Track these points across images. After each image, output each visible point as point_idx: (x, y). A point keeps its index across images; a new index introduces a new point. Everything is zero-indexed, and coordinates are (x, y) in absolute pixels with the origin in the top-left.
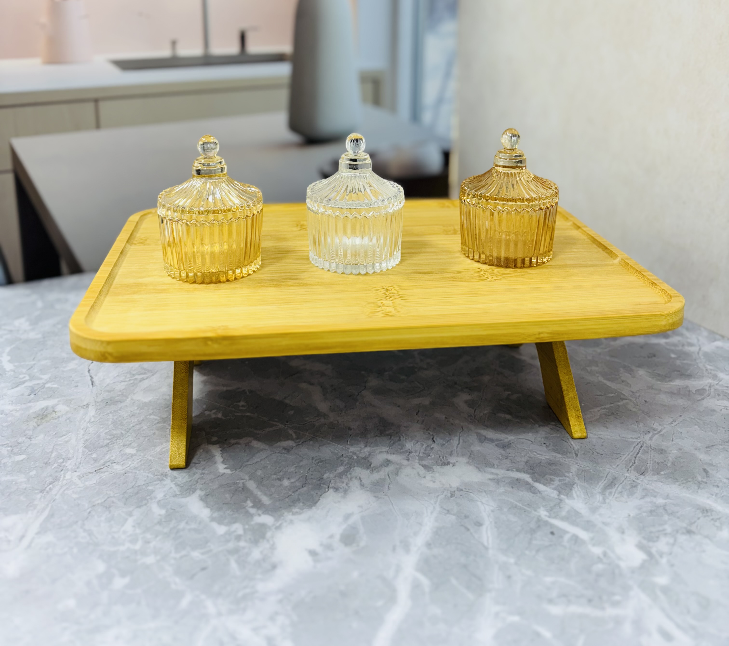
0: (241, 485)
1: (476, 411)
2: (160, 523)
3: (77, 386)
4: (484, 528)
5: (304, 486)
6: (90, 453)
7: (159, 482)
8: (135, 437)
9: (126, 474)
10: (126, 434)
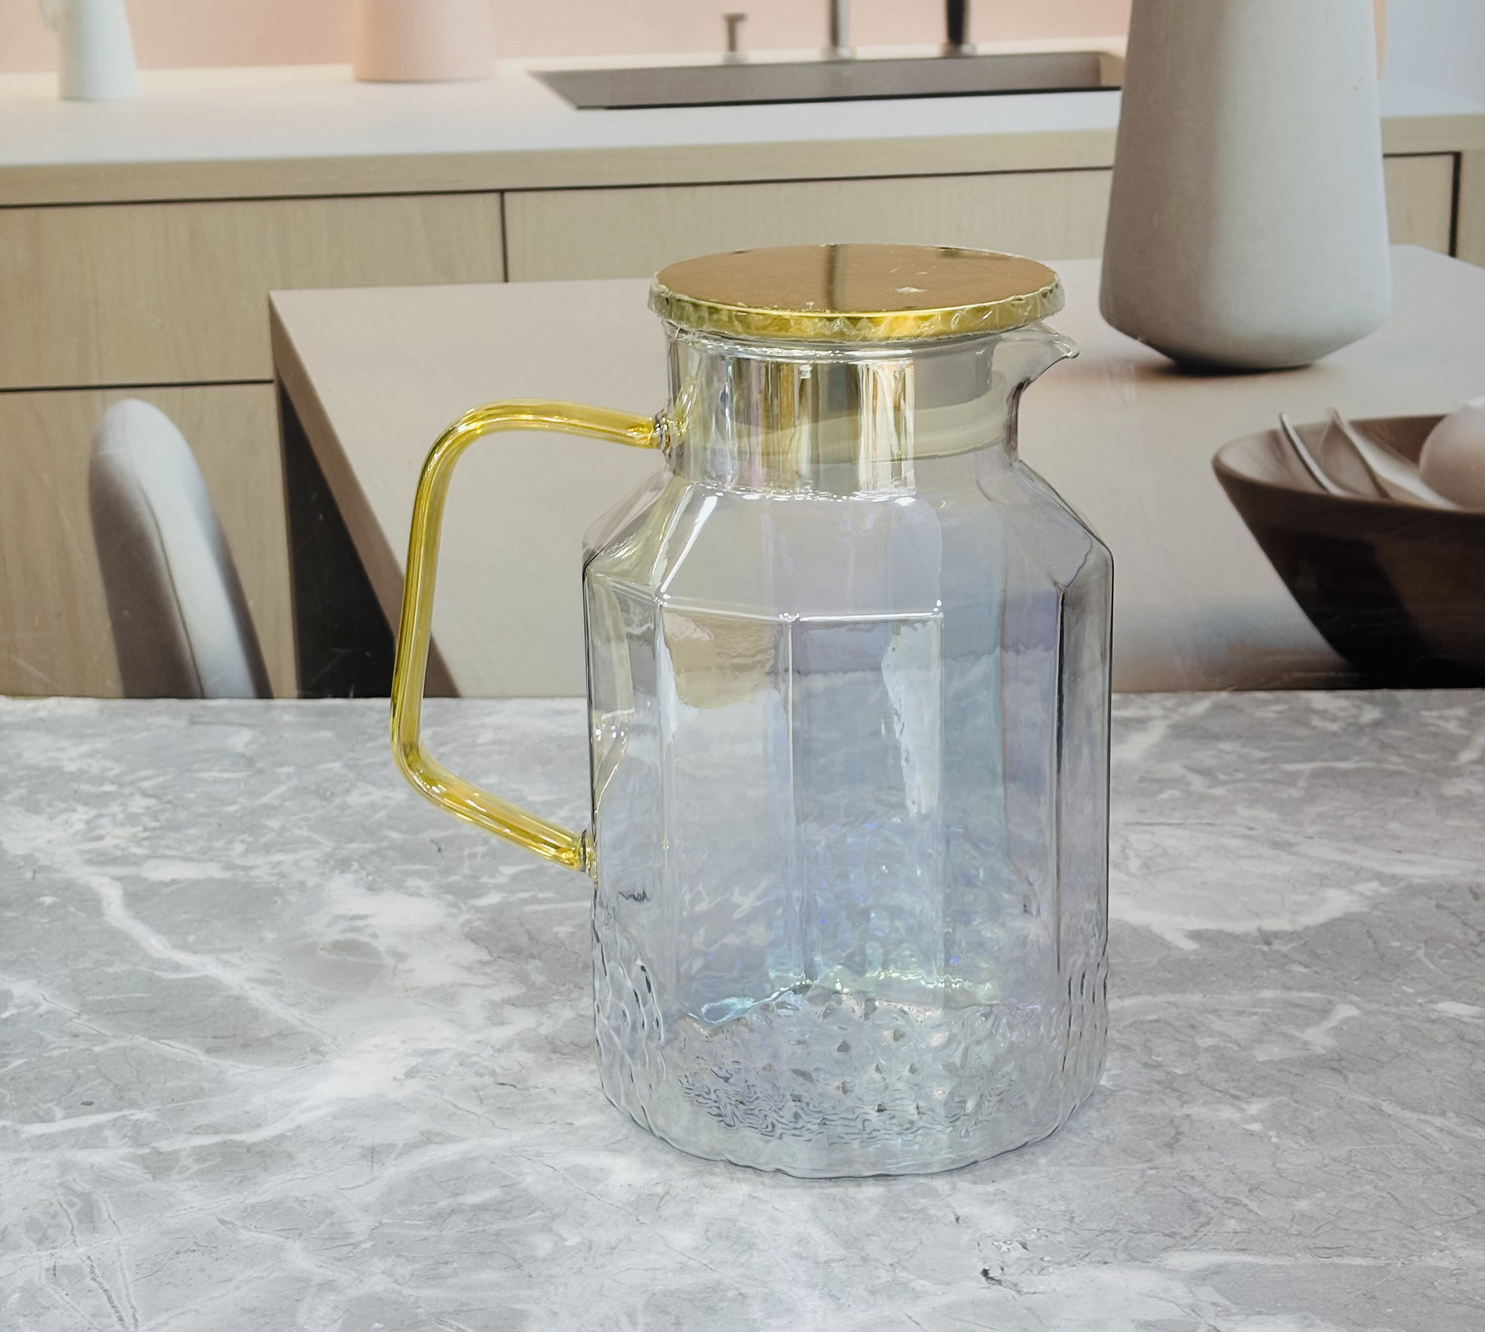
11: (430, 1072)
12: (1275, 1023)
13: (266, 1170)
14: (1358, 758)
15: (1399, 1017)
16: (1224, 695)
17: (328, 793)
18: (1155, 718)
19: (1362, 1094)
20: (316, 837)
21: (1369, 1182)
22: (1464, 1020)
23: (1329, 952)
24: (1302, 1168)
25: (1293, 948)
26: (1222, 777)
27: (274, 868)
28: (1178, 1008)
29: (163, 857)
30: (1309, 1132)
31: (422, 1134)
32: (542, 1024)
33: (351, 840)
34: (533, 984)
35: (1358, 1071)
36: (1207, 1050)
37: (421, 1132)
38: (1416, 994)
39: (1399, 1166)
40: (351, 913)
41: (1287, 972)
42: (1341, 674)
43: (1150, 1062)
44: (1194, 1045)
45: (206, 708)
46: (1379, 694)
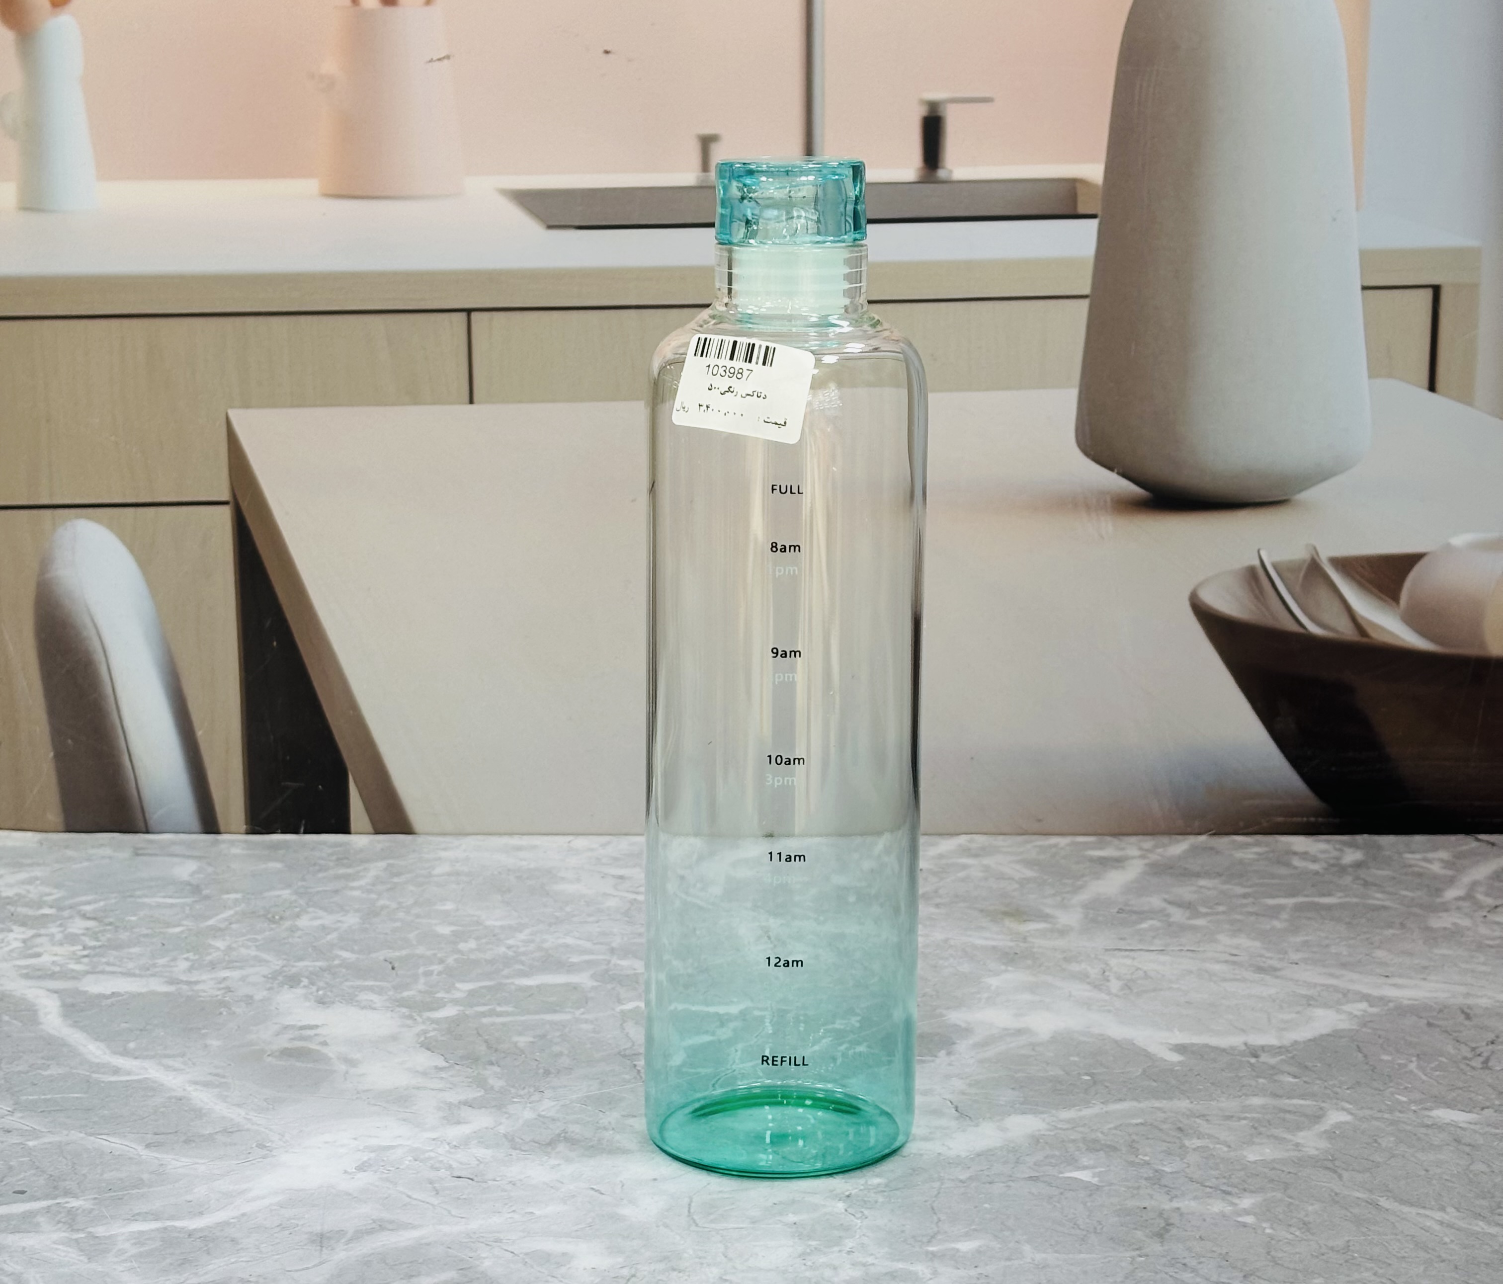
11: (382, 1166)
12: (1265, 1126)
13: (208, 1253)
14: (1341, 894)
15: (1392, 1123)
16: (1203, 838)
17: (277, 917)
18: (1133, 858)
19: (1357, 1191)
20: (264, 956)
21: (1367, 1269)
22: (1460, 1125)
23: (1319, 1065)
24: (1298, 1256)
25: (1282, 1060)
26: (1203, 910)
27: (220, 983)
28: (1164, 1112)
29: (103, 972)
30: (1304, 1224)
31: (374, 1221)
32: (501, 1124)
33: (301, 959)
34: (492, 1088)
35: (1352, 1170)
36: (1194, 1149)
37: (372, 1220)
38: (1411, 1102)
39: (1399, 1255)
40: (300, 1024)
41: (1275, 1081)
42: (1320, 819)
43: (1137, 1161)
44: (1182, 1146)
45: (151, 842)
46: (1360, 839)
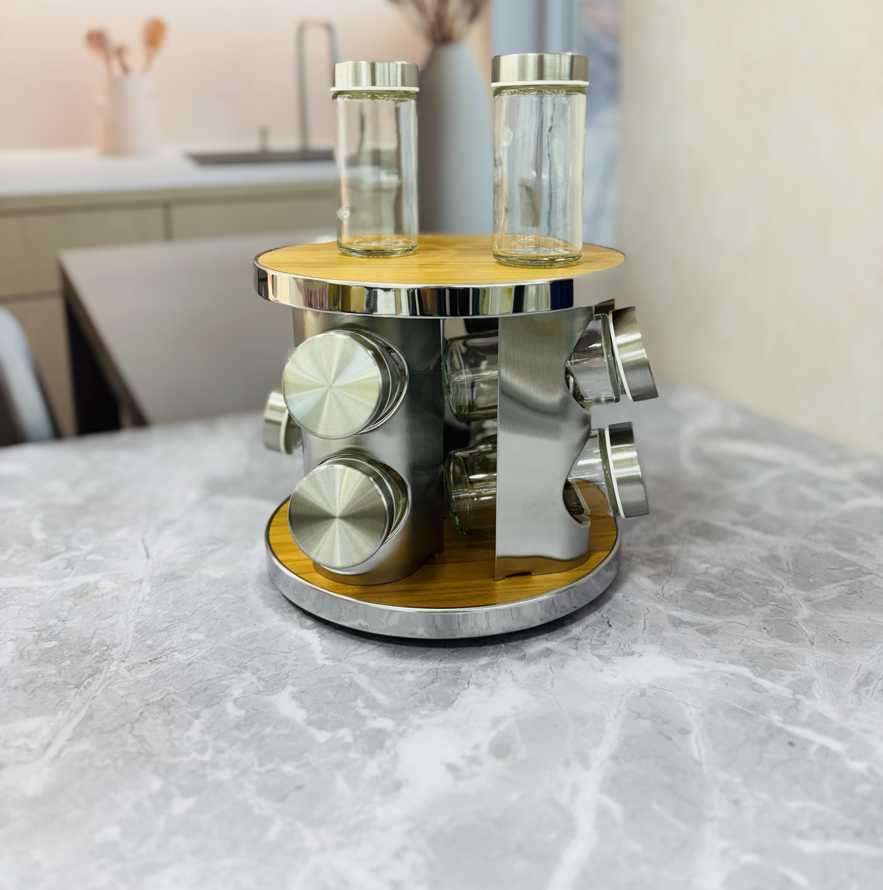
0: (347, 680)
1: (664, 588)
2: (237, 727)
3: (127, 559)
4: (692, 737)
5: (434, 681)
6: (144, 639)
7: (236, 675)
8: (204, 620)
9: (191, 665)
10: (191, 615)
